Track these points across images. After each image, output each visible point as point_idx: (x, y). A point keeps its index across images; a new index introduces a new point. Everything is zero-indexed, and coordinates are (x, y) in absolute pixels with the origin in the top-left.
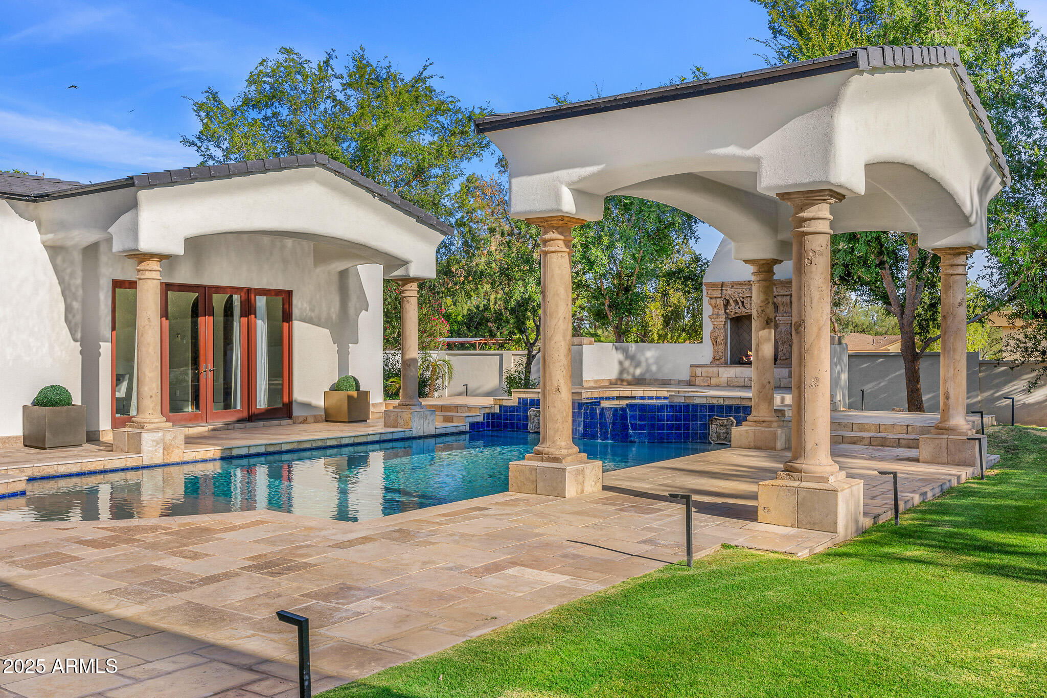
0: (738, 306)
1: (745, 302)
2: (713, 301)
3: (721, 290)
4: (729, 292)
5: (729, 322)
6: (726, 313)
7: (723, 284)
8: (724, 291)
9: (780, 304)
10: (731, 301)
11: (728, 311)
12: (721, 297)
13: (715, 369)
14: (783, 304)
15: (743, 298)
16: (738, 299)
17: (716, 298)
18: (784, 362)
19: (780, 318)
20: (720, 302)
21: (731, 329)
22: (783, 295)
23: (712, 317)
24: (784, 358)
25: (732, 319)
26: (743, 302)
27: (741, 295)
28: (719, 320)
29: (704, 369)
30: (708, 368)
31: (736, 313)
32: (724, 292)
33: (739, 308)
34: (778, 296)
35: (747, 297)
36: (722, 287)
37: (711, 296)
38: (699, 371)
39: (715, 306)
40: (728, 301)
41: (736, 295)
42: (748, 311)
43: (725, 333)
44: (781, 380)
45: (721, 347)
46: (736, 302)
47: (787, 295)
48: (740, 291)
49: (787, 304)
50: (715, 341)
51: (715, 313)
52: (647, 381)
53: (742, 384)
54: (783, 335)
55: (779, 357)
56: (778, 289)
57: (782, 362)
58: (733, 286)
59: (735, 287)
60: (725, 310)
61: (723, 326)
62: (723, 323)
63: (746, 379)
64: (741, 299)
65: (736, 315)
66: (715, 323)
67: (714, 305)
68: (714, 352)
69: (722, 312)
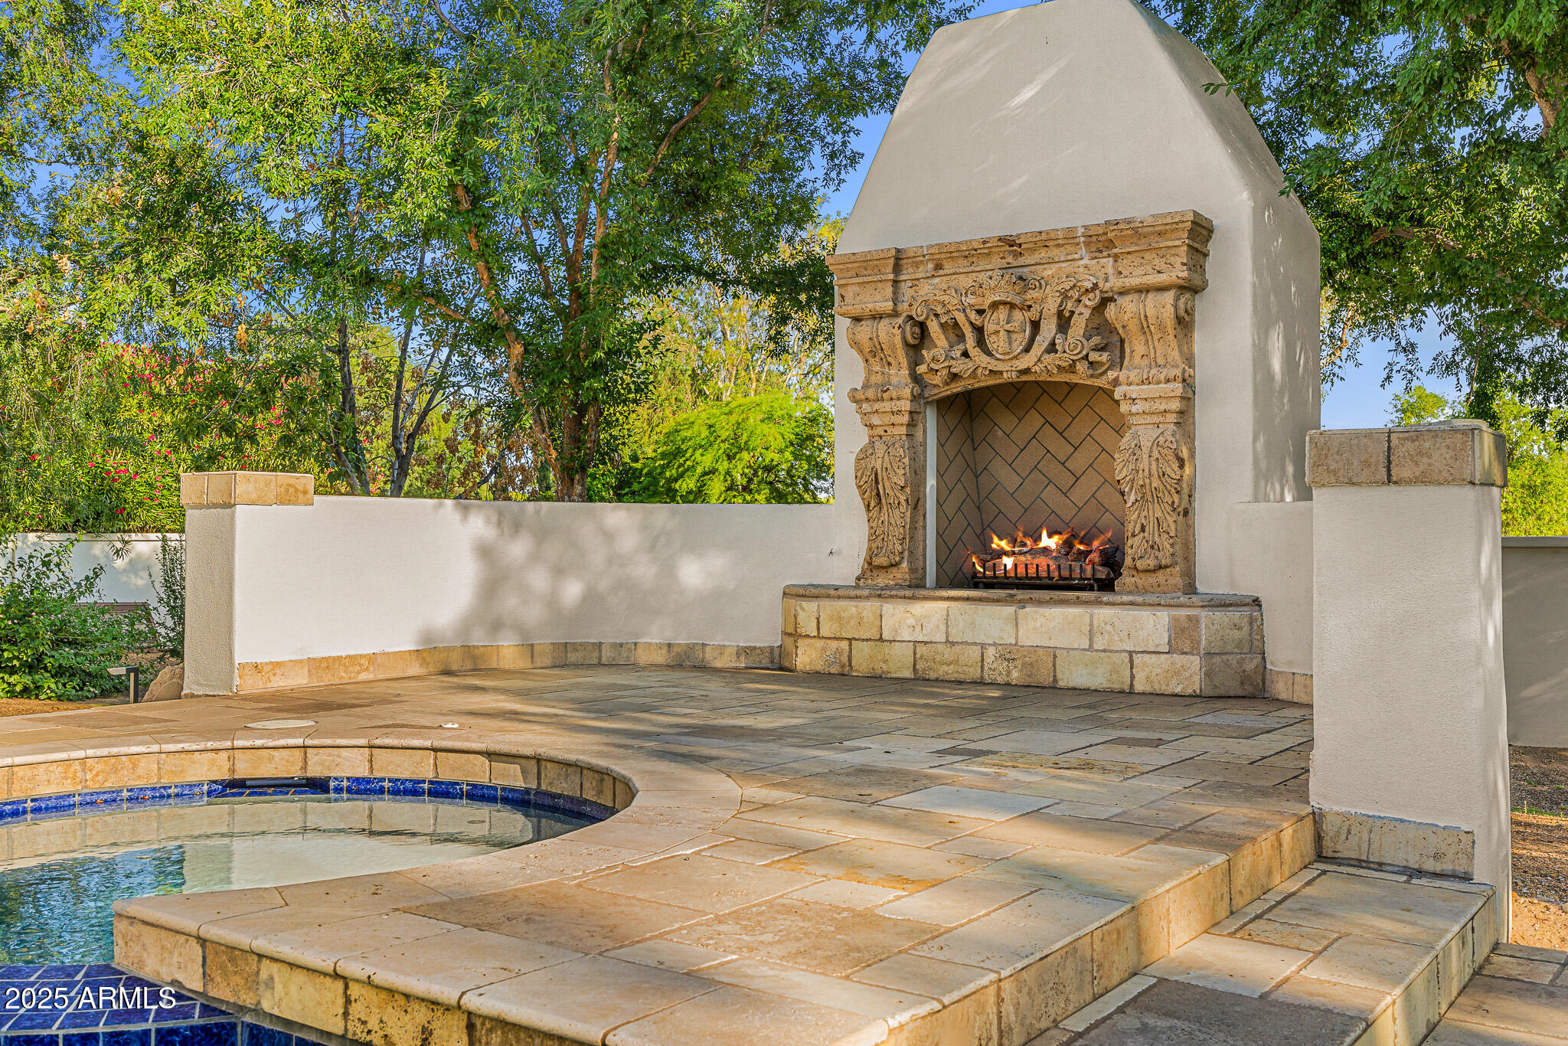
0: (961, 347)
1: (989, 328)
2: (865, 330)
3: (896, 283)
4: (926, 289)
5: (931, 417)
6: (916, 379)
7: (899, 259)
8: (904, 287)
9: (1133, 326)
10: (933, 327)
11: (922, 369)
12: (895, 314)
13: (869, 608)
14: (1144, 329)
15: (980, 312)
16: (960, 318)
17: (877, 317)
18: (1152, 579)
19: (1134, 391)
20: (890, 333)
21: (941, 445)
22: (1143, 290)
23: (860, 396)
24: (1151, 563)
25: (945, 405)
26: (979, 330)
27: (971, 300)
28: (887, 406)
29: (828, 607)
30: (843, 603)
31: (955, 377)
32: (906, 291)
33: (965, 354)
34: (1123, 293)
35: (995, 305)
36: (897, 268)
37: (856, 311)
38: (807, 613)
39: (873, 353)
40: (922, 326)
41: (953, 301)
42: (1000, 367)
43: (913, 459)
44: (1137, 659)
45: (898, 518)
46: (953, 329)
47: (1161, 289)
48: (965, 282)
49: (1161, 327)
50: (874, 495)
51: (874, 379)
52: (607, 655)
53: (974, 673)
54: (1144, 464)
55: (1128, 561)
56: (1122, 265)
57: (1141, 580)
58: (938, 267)
59: (949, 268)
60: (915, 363)
61: (903, 430)
62: (905, 419)
63: (991, 652)
64: (973, 316)
65: (957, 387)
66: (875, 420)
67: (867, 346)
68: (873, 536)
69: (900, 375)
